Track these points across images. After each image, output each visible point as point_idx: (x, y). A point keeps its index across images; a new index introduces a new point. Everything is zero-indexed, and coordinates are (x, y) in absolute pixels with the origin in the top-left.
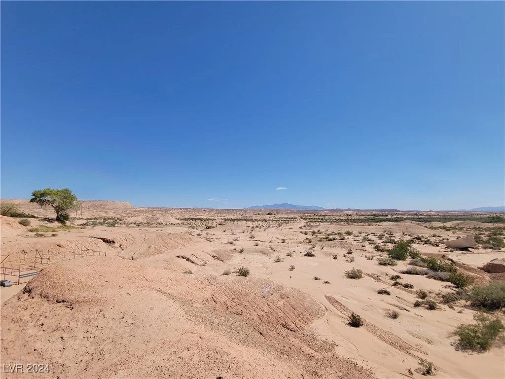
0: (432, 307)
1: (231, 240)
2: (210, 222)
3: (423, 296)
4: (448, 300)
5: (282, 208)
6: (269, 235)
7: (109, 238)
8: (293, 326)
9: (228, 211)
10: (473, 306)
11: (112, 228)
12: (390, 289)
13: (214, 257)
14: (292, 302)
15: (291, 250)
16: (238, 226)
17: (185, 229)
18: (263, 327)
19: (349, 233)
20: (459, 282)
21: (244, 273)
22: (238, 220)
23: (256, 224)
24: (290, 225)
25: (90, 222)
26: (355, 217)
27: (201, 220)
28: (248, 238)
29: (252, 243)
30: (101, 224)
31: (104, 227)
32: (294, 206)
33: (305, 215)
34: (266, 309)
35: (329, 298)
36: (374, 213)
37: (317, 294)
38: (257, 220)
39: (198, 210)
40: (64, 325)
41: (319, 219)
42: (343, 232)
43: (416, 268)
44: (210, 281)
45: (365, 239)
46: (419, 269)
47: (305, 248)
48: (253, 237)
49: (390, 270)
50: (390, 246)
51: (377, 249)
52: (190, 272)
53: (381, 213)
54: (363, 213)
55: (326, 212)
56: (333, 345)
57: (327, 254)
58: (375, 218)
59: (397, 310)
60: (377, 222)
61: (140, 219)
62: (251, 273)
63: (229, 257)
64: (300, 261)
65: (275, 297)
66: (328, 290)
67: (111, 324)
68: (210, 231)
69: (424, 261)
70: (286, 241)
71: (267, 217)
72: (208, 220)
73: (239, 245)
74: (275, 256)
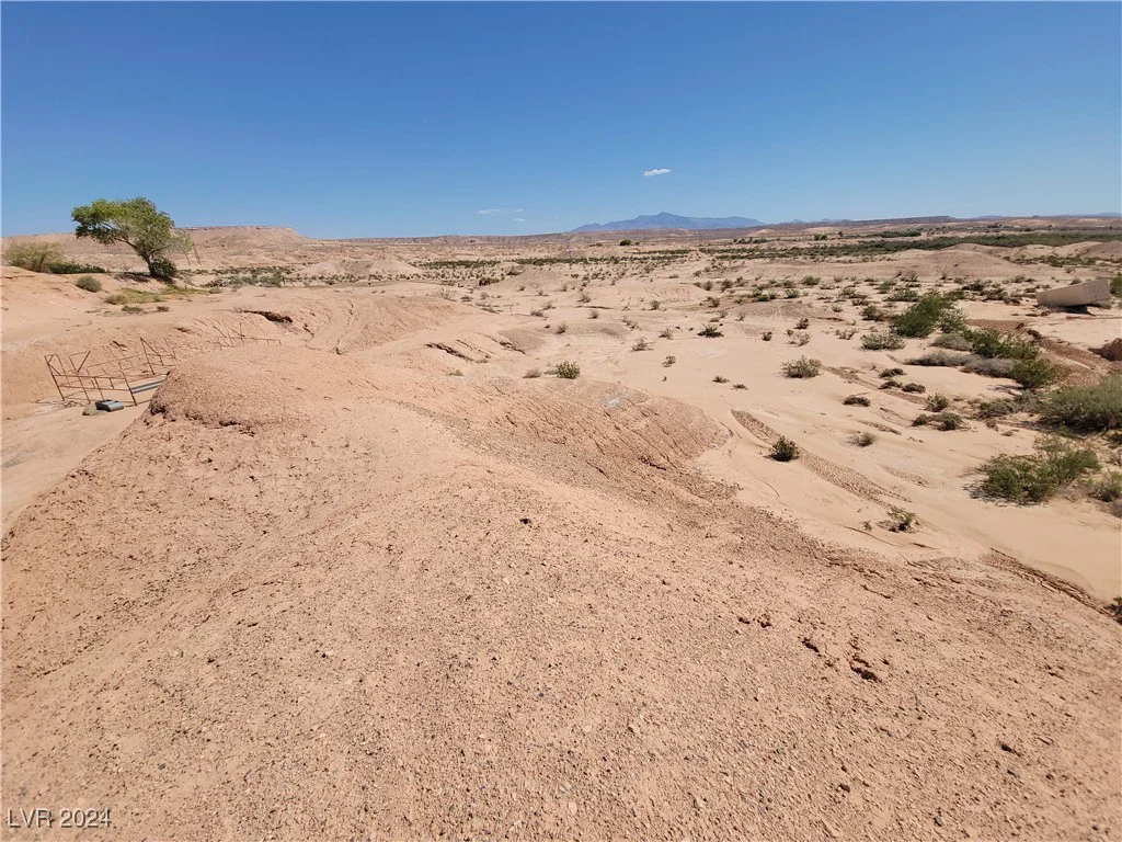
0: (949, 425)
1: (538, 309)
2: (488, 269)
3: (940, 404)
4: (989, 413)
5: (657, 228)
6: (623, 294)
7: (277, 311)
8: (662, 461)
9: (526, 240)
10: (1043, 424)
11: (274, 291)
12: (873, 395)
13: (503, 344)
14: (664, 421)
15: (671, 323)
16: (552, 276)
17: (433, 287)
18: (605, 462)
19: (810, 282)
20: (1030, 377)
21: (568, 373)
22: (552, 261)
23: (593, 268)
24: (674, 268)
25: (225, 278)
26: (836, 243)
27: (467, 264)
28: (574, 302)
29: (585, 312)
30: (251, 282)
31: (258, 289)
32: (686, 220)
33: (711, 241)
34: (612, 434)
35: (739, 415)
36: (887, 228)
37: (718, 407)
38: (596, 260)
39: (457, 241)
40: (249, 459)
41: (744, 250)
42: (797, 278)
43: (944, 354)
44: (501, 388)
45: (848, 294)
46: (950, 353)
47: (702, 320)
48: (585, 299)
49: (884, 359)
50: (902, 308)
51: (869, 315)
52: (459, 374)
53: (904, 228)
54: (858, 230)
55: (764, 231)
56: (734, 488)
57: (748, 332)
58: (884, 241)
59: (873, 431)
60: (888, 251)
61: (330, 268)
62: (582, 372)
63: (537, 344)
64: (690, 348)
65: (630, 414)
66: (742, 401)
67: (328, 455)
68: (490, 290)
69: (969, 336)
70: (661, 306)
71: (620, 251)
72: (483, 263)
73: (555, 318)
74: (634, 337)
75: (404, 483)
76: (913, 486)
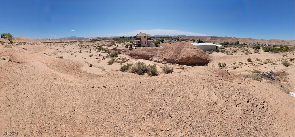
0: (105, 59)
1: (58, 49)
2: (51, 43)
3: (104, 57)
4: (107, 57)
5: (73, 38)
6: (69, 47)
7: (25, 48)
8: (76, 69)
9: (56, 40)
10: (111, 57)
12: (98, 57)
13: (53, 53)
14: (76, 64)
15: (76, 51)
16: (59, 45)
17: (44, 45)
18: (67, 70)
19: (90, 45)
20: (109, 53)
21: (62, 58)
22: (59, 42)
23: (65, 43)
24: (75, 44)
25: (19, 43)
26: (92, 40)
27: (49, 43)
28: (63, 48)
29: (64, 49)
30: (22, 44)
32: (76, 37)
33: (80, 40)
34: (68, 66)
35: (85, 62)
37: (83, 61)
38: (65, 42)
39: (48, 39)
41: (83, 41)
42: (89, 45)
44: (52, 59)
45: (94, 46)
46: (103, 52)
47: (79, 50)
48: (64, 48)
49: (98, 53)
50: (99, 47)
51: (96, 49)
52: (47, 57)
54: (94, 39)
55: (85, 39)
57: (85, 51)
58: (96, 40)
59: (99, 61)
61: (31, 43)
62: (64, 57)
63: (57, 54)
64: (78, 54)
65: (71, 63)
66: (86, 60)
68: (51, 46)
69: (104, 50)
70: (74, 49)
71: (68, 41)
72: (51, 42)
73: (60, 50)
74: (71, 53)
75: (39, 72)
76: (104, 66)
